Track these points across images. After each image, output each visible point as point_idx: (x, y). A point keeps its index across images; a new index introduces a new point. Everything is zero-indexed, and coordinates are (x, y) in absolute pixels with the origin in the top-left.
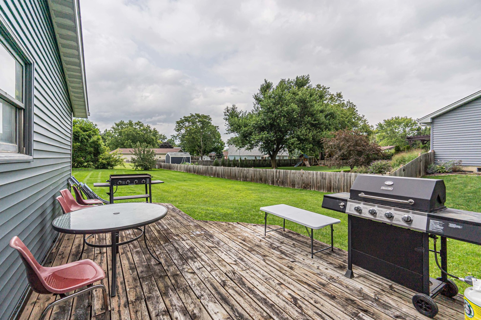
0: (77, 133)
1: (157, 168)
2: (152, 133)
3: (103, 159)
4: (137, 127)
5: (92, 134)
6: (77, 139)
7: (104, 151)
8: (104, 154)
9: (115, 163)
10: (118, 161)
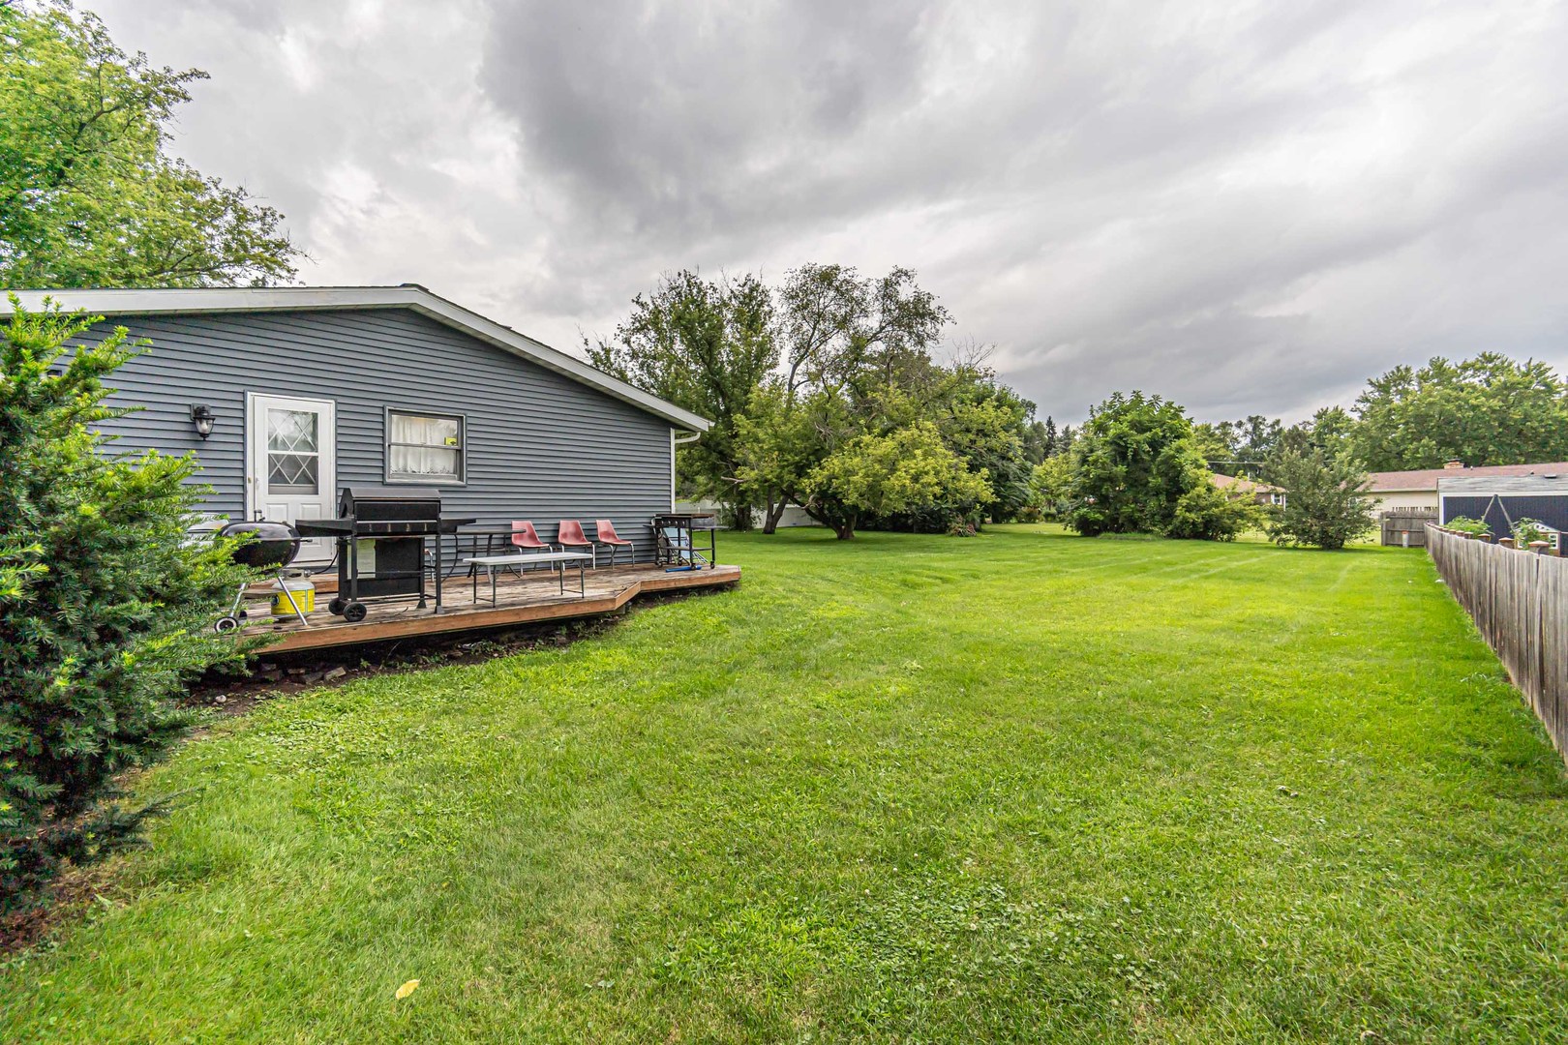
0: (1121, 438)
1: (1405, 543)
2: (1559, 393)
3: (1188, 508)
4: (1472, 380)
5: (1164, 437)
6: (1123, 456)
7: (1194, 485)
8: (1193, 493)
9: (1235, 523)
10: (1241, 515)
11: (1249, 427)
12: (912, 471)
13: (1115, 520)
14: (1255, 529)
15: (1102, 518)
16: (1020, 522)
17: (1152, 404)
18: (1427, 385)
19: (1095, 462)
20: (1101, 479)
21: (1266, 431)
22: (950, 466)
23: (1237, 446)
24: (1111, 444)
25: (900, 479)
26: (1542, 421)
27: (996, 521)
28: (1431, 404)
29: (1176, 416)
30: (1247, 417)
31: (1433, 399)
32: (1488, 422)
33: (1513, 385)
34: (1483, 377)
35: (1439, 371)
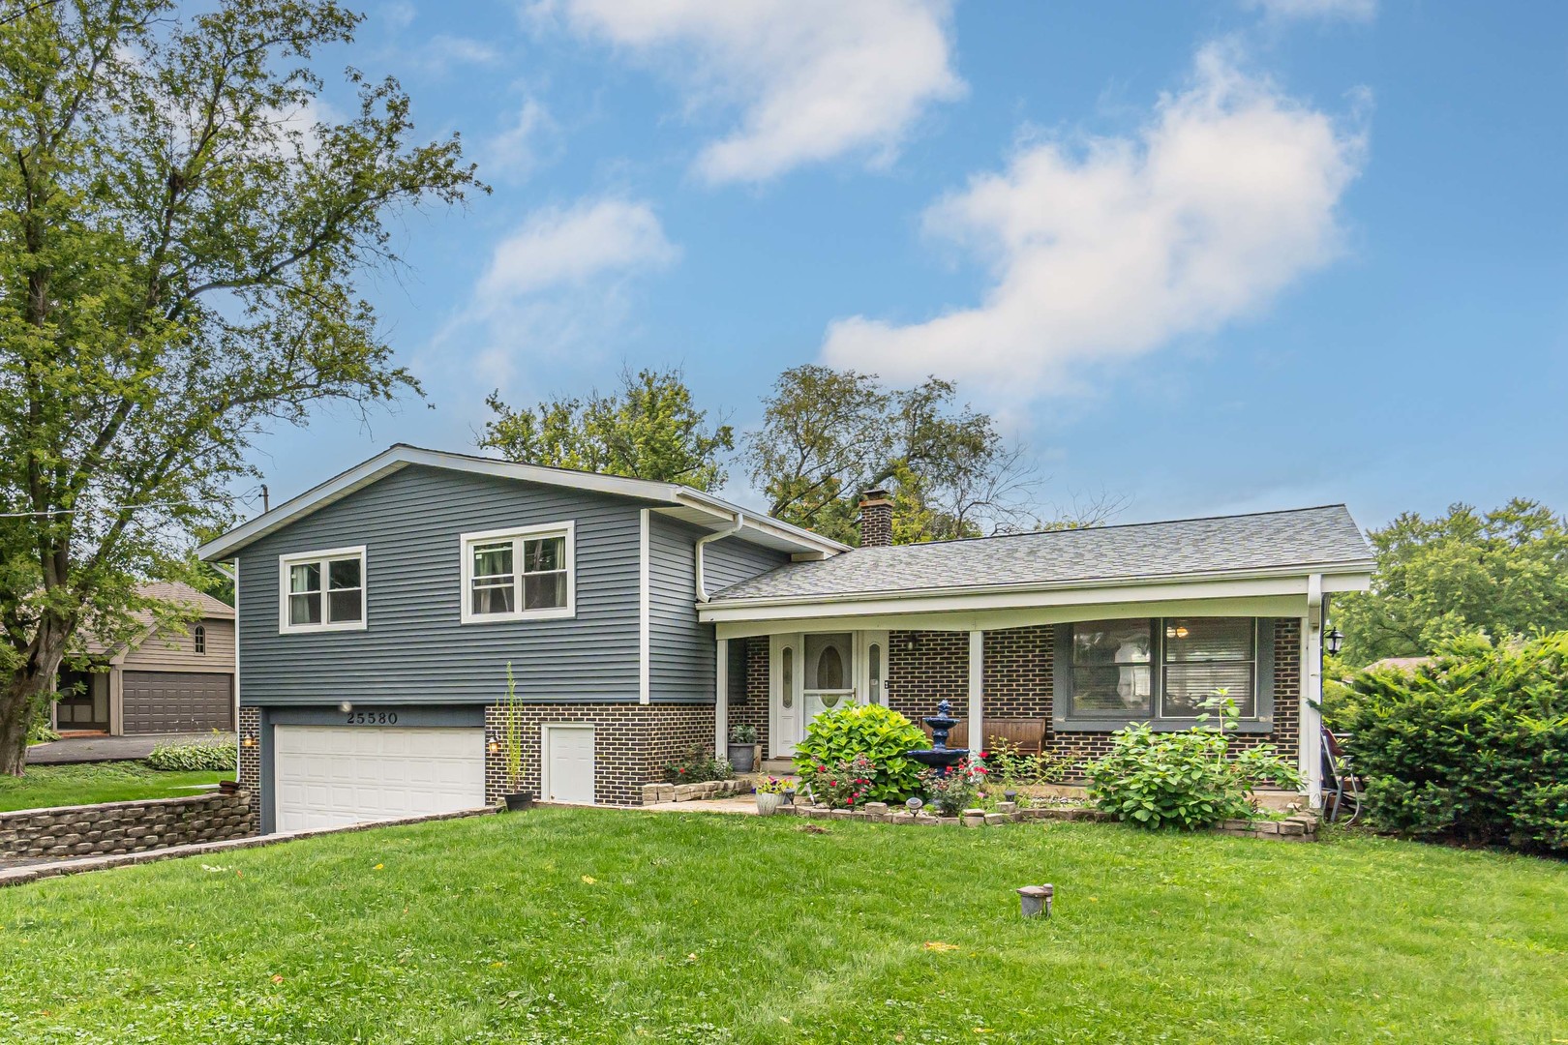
18: (1447, 541)
28: (1459, 566)
31: (1459, 560)
32: (1530, 591)
33: (1561, 543)
34: (1514, 531)
35: (1462, 524)
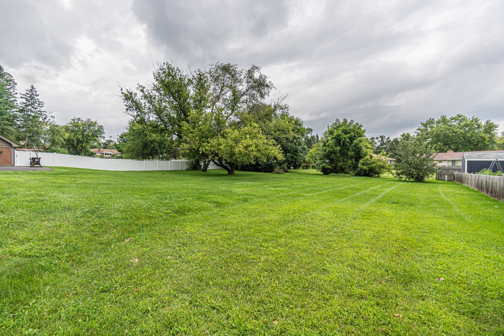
0: (338, 136)
1: (446, 179)
2: (482, 128)
3: (363, 164)
4: (454, 123)
5: (355, 136)
6: (339, 143)
7: (366, 155)
8: (365, 158)
9: (380, 170)
10: (382, 167)
11: (380, 139)
12: (245, 144)
13: (335, 168)
14: (388, 173)
15: (330, 167)
16: (303, 169)
17: (350, 123)
18: (440, 125)
19: (328, 146)
20: (331, 152)
21: (385, 141)
22: (264, 143)
23: (376, 145)
24: (335, 138)
25: (239, 148)
26: (476, 137)
27: (295, 168)
28: (441, 131)
29: (359, 128)
30: (379, 136)
31: (442, 129)
32: (460, 137)
33: (468, 125)
34: (458, 122)
35: (444, 120)
